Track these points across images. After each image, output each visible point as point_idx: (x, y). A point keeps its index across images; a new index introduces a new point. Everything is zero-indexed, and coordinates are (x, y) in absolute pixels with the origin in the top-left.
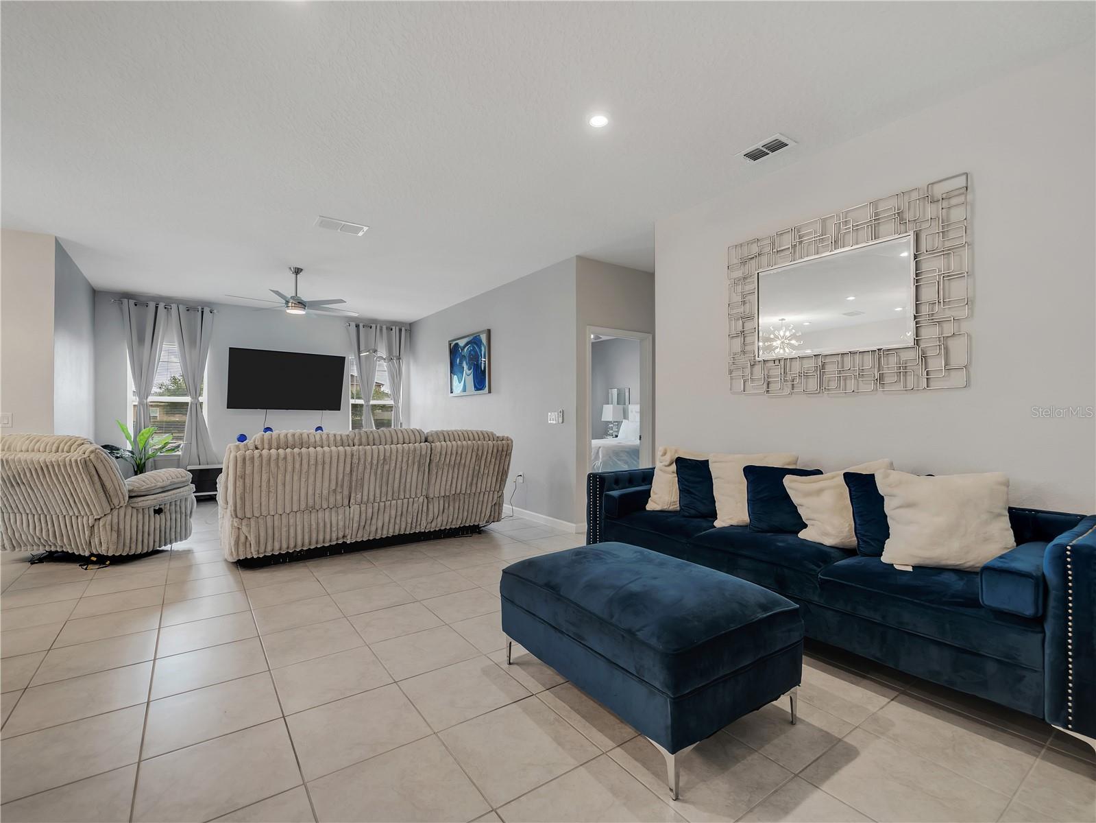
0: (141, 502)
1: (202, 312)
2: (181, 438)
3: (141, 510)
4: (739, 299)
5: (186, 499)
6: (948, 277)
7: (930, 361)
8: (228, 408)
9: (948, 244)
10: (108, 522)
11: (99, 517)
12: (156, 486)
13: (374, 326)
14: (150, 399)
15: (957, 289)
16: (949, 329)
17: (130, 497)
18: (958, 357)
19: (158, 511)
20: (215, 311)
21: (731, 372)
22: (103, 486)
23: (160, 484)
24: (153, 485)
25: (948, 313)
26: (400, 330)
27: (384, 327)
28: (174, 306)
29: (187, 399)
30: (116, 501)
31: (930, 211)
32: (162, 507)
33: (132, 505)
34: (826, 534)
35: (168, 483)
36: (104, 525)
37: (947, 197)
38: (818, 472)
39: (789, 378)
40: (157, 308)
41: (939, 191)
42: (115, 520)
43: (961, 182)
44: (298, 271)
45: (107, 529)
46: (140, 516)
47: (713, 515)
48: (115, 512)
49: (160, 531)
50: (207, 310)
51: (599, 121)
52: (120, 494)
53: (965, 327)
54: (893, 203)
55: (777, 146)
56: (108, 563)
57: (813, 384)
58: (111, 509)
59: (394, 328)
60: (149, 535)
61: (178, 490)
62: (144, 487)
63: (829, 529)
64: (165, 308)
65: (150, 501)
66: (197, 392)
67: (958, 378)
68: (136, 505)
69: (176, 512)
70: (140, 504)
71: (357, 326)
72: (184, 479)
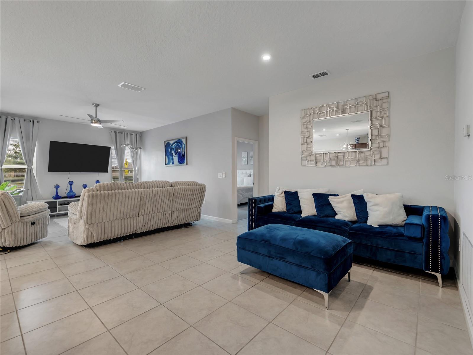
0: (26, 219)
1: (33, 122)
2: (22, 187)
3: (25, 223)
4: (305, 130)
5: (46, 217)
6: (382, 127)
7: (375, 156)
8: (48, 171)
9: (381, 115)
10: (10, 230)
11: (4, 228)
12: (32, 211)
13: (124, 133)
14: (4, 166)
15: (385, 131)
16: (382, 145)
17: (21, 217)
18: (385, 154)
19: (33, 224)
20: (40, 122)
21: (302, 158)
22: (8, 211)
23: (34, 210)
24: (31, 210)
25: (381, 139)
26: (136, 135)
27: (129, 134)
28: (17, 119)
29: (25, 167)
30: (14, 219)
31: (376, 103)
32: (35, 221)
33: (22, 221)
34: (346, 217)
35: (38, 209)
36: (8, 232)
37: (382, 99)
38: (337, 195)
39: (325, 160)
40: (6, 119)
41: (379, 97)
42: (13, 229)
43: (386, 94)
44: (97, 105)
45: (10, 233)
46: (25, 226)
47: (301, 212)
48: (13, 225)
49: (34, 234)
50: (35, 122)
51: (266, 58)
52: (16, 216)
53: (387, 144)
54: (364, 99)
55: (324, 74)
56: (9, 251)
57: (334, 163)
58: (11, 223)
59: (133, 134)
60: (29, 235)
61: (43, 213)
62: (27, 212)
63: (347, 215)
64: (12, 119)
65: (31, 219)
66: (30, 163)
67: (384, 162)
68: (23, 221)
69: (41, 224)
70: (26, 220)
71: (115, 132)
72: (45, 207)
